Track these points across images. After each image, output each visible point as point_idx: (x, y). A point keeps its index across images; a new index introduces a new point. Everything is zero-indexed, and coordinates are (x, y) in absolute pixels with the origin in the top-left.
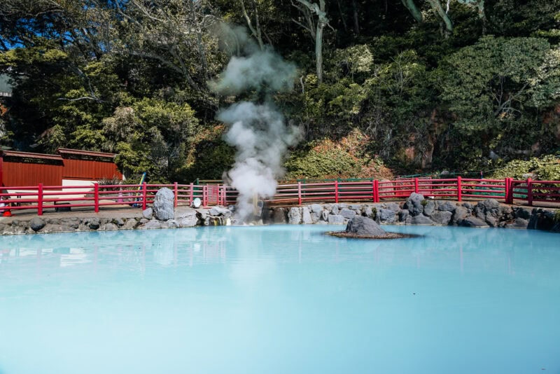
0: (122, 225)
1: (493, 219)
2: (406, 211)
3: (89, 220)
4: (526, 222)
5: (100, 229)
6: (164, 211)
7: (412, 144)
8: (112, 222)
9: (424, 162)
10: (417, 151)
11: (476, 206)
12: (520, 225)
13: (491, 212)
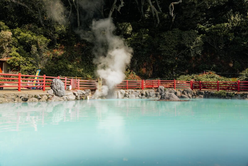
0: (40, 99)
1: (190, 96)
2: (158, 93)
3: (22, 95)
4: (202, 96)
5: (28, 101)
6: (61, 91)
7: (145, 67)
8: (34, 97)
9: (149, 74)
10: (147, 70)
11: (183, 91)
12: (201, 97)
13: (190, 93)
